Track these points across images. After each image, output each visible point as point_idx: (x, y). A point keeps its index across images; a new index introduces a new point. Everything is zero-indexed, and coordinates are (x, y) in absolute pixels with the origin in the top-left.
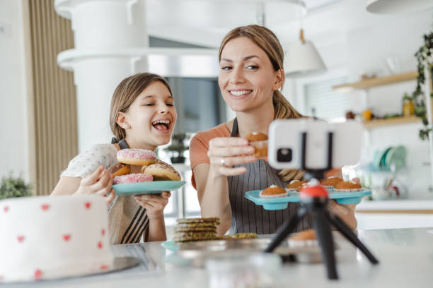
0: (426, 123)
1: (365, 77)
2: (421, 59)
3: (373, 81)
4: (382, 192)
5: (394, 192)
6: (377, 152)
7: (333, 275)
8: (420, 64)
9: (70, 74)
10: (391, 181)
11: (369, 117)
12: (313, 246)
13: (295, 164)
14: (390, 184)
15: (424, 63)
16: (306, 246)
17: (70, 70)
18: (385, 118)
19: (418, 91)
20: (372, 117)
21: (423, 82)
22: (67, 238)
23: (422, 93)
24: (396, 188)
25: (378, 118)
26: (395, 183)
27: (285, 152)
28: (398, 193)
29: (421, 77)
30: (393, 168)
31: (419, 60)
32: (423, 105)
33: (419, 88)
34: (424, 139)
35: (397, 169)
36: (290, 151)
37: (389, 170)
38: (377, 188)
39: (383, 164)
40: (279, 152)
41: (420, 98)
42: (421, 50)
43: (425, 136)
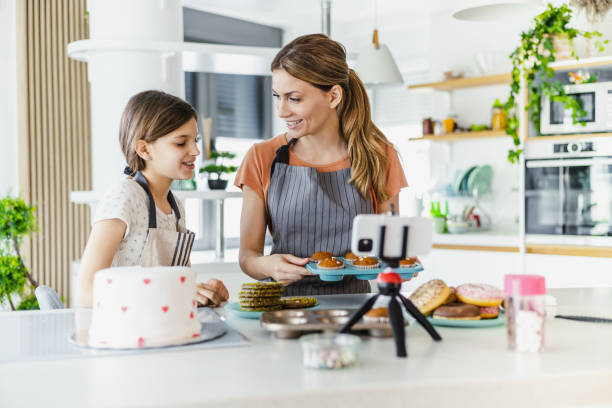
0: (517, 142)
1: (449, 76)
2: (517, 62)
3: (458, 82)
4: (460, 224)
5: (474, 222)
6: (459, 172)
7: (402, 352)
8: (515, 68)
9: (82, 66)
10: (473, 208)
11: (451, 126)
12: (385, 322)
13: (374, 253)
14: (471, 212)
15: (520, 67)
16: (379, 322)
17: (84, 61)
18: (470, 130)
19: (511, 102)
20: (455, 127)
21: (517, 92)
22: (165, 309)
23: (516, 105)
24: (477, 217)
25: (462, 130)
26: (476, 212)
27: (366, 242)
28: (479, 224)
29: (516, 85)
30: (475, 192)
31: (514, 63)
32: (516, 119)
33: (512, 97)
34: (513, 162)
35: (481, 193)
36: (370, 241)
37: (470, 195)
38: (455, 218)
39: (463, 188)
40: (361, 242)
41: (512, 111)
42: (518, 51)
43: (515, 159)
